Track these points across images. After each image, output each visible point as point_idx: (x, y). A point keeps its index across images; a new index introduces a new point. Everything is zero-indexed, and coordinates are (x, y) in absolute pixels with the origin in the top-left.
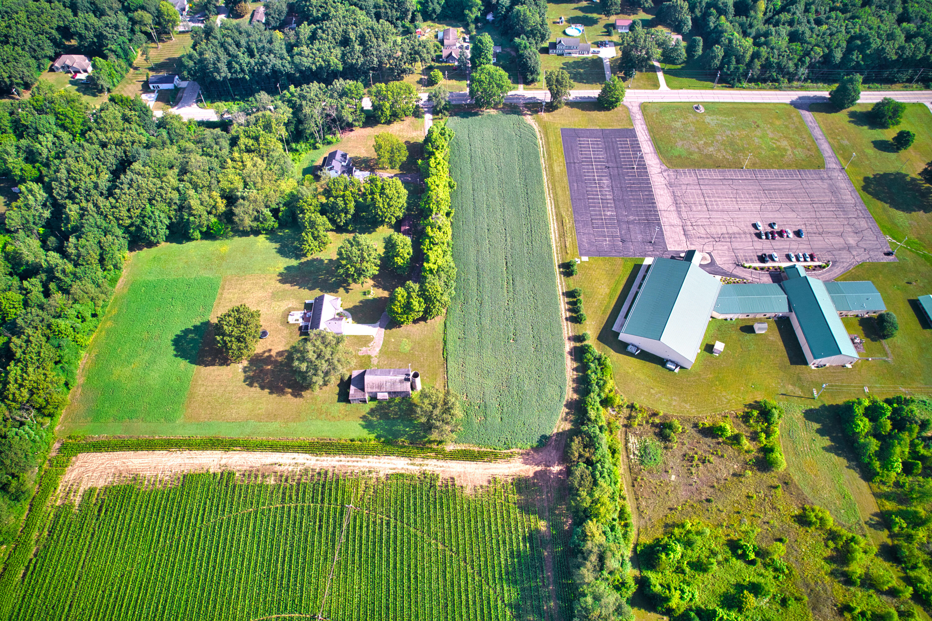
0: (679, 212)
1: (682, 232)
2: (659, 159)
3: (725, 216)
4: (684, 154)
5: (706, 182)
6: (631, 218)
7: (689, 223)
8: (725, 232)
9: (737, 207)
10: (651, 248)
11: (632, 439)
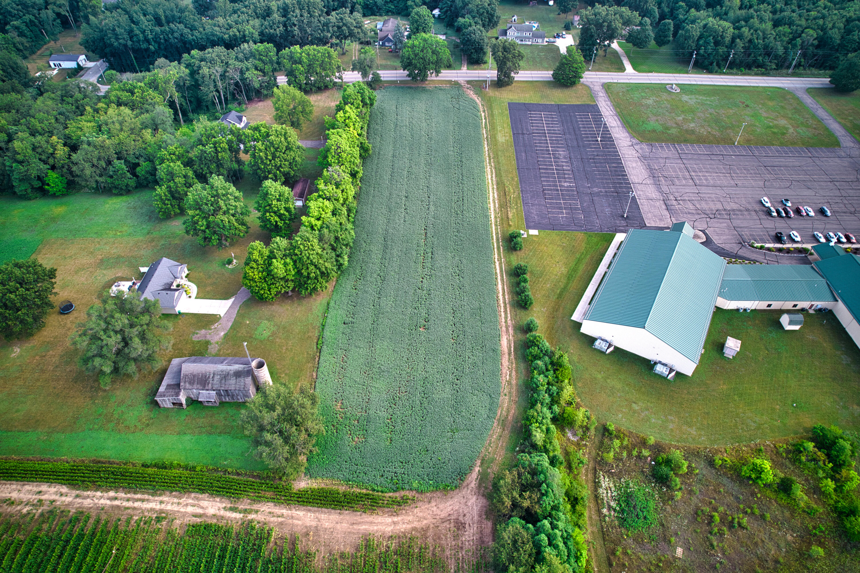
0: (658, 185)
1: (664, 207)
2: (628, 133)
3: (718, 192)
4: (659, 128)
5: (690, 156)
6: (595, 190)
7: (671, 197)
8: (721, 208)
9: (732, 182)
10: (624, 223)
11: (605, 482)
